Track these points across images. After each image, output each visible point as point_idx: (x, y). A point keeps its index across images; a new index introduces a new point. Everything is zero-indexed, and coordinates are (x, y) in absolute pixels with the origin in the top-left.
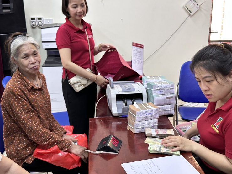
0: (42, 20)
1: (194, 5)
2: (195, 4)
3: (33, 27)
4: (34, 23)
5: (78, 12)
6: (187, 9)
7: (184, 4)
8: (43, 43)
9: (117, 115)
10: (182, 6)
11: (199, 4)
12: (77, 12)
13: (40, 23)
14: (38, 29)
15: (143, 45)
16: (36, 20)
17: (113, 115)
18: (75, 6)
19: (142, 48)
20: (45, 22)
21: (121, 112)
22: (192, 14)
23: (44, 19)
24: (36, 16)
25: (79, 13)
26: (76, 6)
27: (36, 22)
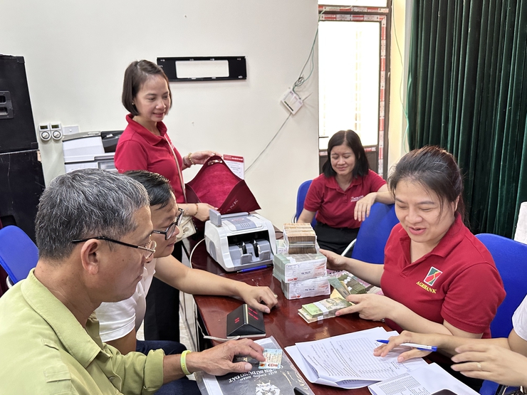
0: (60, 128)
1: (295, 100)
2: (298, 98)
3: (45, 141)
4: (45, 134)
5: (157, 107)
6: (287, 106)
7: (281, 98)
8: (67, 165)
9: (233, 270)
10: (279, 101)
11: (303, 98)
12: (155, 108)
13: (56, 134)
14: (52, 144)
15: (242, 158)
16: (49, 129)
17: (226, 270)
18: (151, 97)
19: (242, 161)
20: (64, 131)
21: (238, 264)
22: (294, 113)
23: (63, 126)
24: (49, 123)
25: (160, 109)
26: (153, 98)
27: (49, 132)
